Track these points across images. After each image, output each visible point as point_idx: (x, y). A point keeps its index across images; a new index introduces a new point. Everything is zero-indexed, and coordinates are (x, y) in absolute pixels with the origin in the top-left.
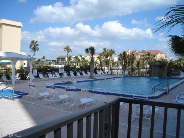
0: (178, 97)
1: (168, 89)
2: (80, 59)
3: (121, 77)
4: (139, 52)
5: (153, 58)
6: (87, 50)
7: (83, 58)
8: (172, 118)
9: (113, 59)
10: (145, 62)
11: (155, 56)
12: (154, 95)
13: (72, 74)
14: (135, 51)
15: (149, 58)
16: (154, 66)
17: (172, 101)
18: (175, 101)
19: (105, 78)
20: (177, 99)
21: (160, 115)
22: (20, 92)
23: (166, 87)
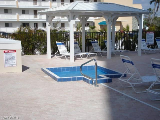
22: (112, 71)
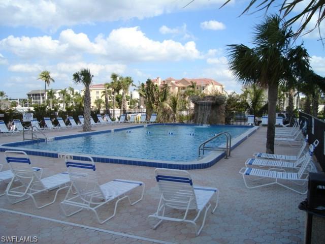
0: (249, 164)
1: (229, 148)
2: (72, 96)
3: (143, 126)
4: (176, 83)
5: (201, 92)
6: (76, 77)
7: (77, 94)
8: (241, 211)
9: (131, 95)
10: (187, 99)
11: (203, 89)
12: (203, 160)
13: (49, 123)
14: (169, 81)
15: (192, 92)
16: (202, 105)
17: (240, 172)
18: (245, 173)
19: (113, 130)
20: (247, 169)
21: (217, 206)
23: (226, 144)
